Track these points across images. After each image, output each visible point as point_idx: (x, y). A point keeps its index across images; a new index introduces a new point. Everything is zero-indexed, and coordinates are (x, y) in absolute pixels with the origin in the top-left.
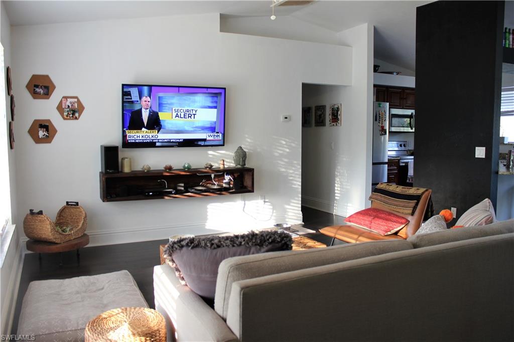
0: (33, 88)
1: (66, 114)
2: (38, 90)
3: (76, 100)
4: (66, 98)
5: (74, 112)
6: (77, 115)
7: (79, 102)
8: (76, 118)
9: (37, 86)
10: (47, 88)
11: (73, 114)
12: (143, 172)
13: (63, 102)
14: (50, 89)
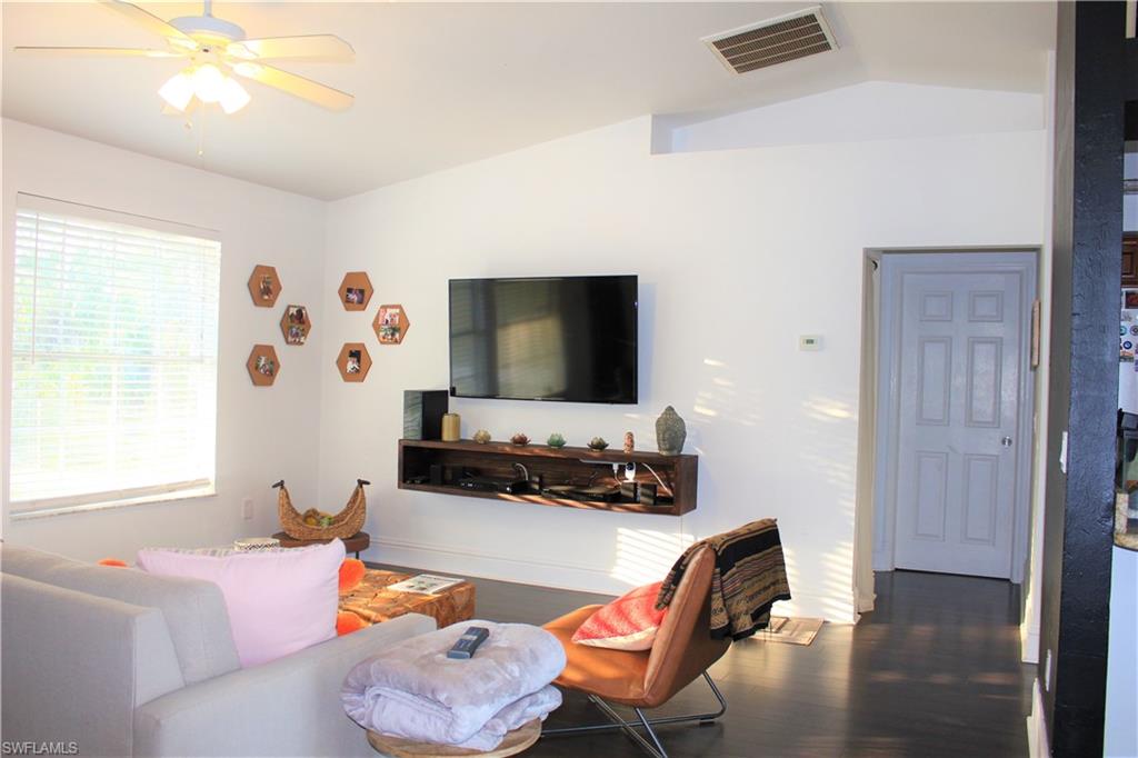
0: (345, 293)
1: (382, 334)
2: (350, 296)
3: (398, 311)
4: (385, 307)
5: (395, 330)
6: (397, 336)
7: (402, 314)
8: (396, 342)
9: (350, 290)
10: (362, 292)
11: (393, 335)
12: (475, 442)
13: (382, 314)
14: (366, 294)
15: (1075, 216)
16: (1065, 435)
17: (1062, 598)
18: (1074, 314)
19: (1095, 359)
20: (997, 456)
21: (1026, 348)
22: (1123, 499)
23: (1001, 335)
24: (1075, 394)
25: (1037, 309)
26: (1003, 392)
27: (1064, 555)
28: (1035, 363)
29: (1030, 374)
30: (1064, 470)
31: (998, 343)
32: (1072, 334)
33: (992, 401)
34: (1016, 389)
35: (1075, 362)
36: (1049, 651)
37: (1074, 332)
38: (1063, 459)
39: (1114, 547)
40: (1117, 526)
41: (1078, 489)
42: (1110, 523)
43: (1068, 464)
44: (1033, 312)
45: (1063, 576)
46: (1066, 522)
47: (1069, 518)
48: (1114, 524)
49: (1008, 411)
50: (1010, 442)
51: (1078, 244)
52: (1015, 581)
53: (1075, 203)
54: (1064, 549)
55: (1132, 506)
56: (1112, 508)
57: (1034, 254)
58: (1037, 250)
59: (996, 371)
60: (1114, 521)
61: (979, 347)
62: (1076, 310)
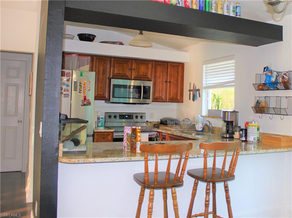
15: (47, 44)
16: (41, 123)
17: (41, 184)
18: (45, 80)
19: (52, 96)
20: (16, 127)
21: (27, 88)
22: (61, 145)
23: (18, 83)
24: (45, 108)
25: (31, 75)
26: (19, 104)
27: (41, 168)
28: (31, 94)
29: (29, 98)
30: (41, 136)
31: (17, 86)
32: (44, 87)
33: (14, 107)
34: (23, 102)
35: (45, 97)
36: (36, 202)
37: (45, 86)
38: (41, 132)
39: (59, 163)
40: (59, 155)
41: (46, 143)
42: (57, 154)
43: (42, 134)
44: (30, 76)
45: (41, 175)
46: (42, 156)
47: (43, 153)
48: (58, 155)
49: (21, 110)
50: (21, 121)
51: (47, 54)
52: (23, 171)
53: (47, 39)
54: (41, 165)
55: (64, 147)
56: (57, 149)
57: (31, 55)
58: (32, 54)
59: (16, 96)
60: (58, 153)
61: (9, 87)
62: (46, 78)
